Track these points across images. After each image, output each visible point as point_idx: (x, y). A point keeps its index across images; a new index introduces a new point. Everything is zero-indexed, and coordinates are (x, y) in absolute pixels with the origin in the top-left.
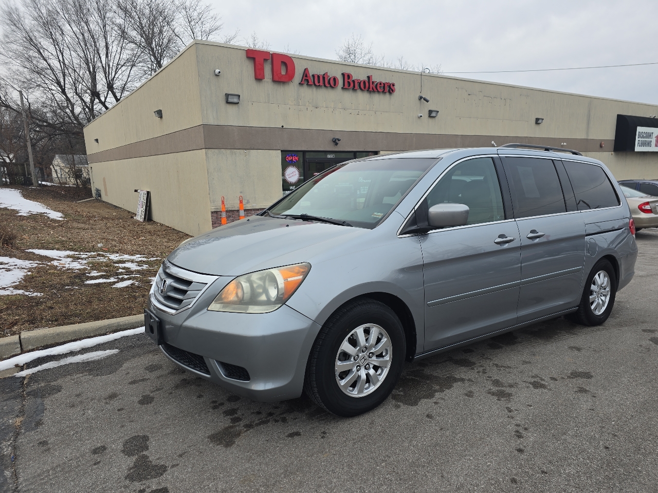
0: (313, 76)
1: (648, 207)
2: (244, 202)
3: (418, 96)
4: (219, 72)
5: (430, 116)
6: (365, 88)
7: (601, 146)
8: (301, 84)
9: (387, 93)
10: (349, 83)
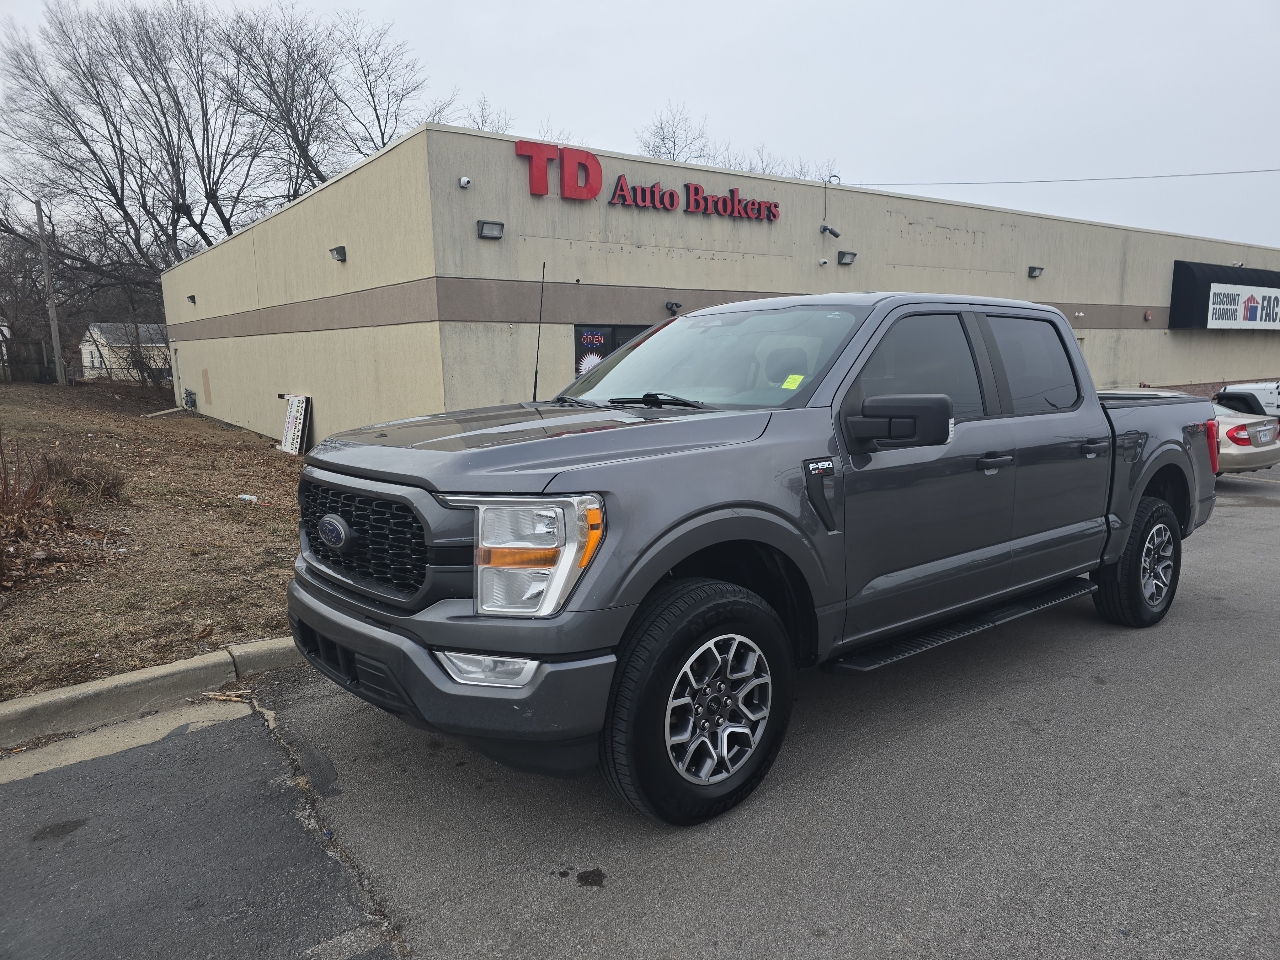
0: (634, 189)
1: (1243, 435)
3: (819, 226)
4: (468, 182)
5: (840, 263)
6: (725, 211)
7: (1146, 319)
8: (611, 203)
9: (765, 221)
10: (697, 201)
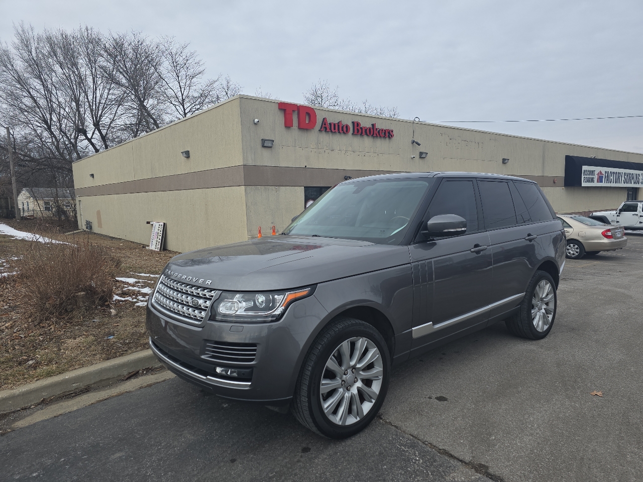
0: (330, 124)
1: (609, 234)
3: (411, 140)
4: (258, 121)
5: (420, 157)
6: (370, 134)
7: (554, 183)
8: (320, 131)
9: (387, 138)
10: (358, 129)
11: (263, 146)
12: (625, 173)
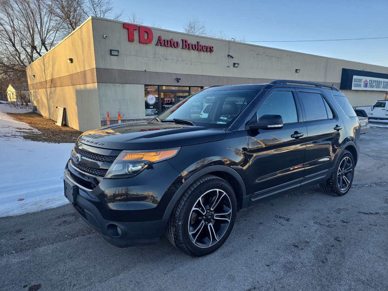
0: (164, 40)
2: (121, 115)
3: (227, 54)
4: (106, 37)
6: (195, 49)
8: (157, 45)
9: (209, 53)
10: (186, 45)
11: (111, 55)
12: (384, 82)
